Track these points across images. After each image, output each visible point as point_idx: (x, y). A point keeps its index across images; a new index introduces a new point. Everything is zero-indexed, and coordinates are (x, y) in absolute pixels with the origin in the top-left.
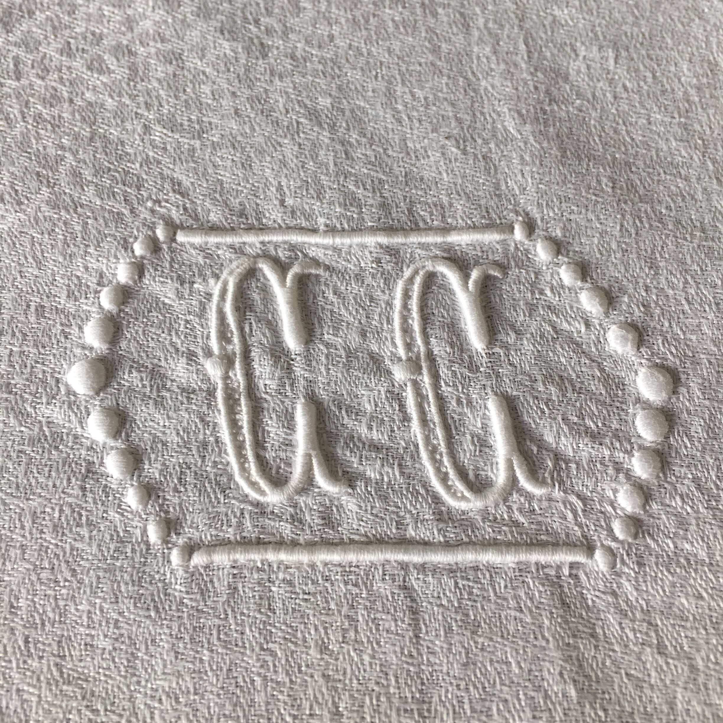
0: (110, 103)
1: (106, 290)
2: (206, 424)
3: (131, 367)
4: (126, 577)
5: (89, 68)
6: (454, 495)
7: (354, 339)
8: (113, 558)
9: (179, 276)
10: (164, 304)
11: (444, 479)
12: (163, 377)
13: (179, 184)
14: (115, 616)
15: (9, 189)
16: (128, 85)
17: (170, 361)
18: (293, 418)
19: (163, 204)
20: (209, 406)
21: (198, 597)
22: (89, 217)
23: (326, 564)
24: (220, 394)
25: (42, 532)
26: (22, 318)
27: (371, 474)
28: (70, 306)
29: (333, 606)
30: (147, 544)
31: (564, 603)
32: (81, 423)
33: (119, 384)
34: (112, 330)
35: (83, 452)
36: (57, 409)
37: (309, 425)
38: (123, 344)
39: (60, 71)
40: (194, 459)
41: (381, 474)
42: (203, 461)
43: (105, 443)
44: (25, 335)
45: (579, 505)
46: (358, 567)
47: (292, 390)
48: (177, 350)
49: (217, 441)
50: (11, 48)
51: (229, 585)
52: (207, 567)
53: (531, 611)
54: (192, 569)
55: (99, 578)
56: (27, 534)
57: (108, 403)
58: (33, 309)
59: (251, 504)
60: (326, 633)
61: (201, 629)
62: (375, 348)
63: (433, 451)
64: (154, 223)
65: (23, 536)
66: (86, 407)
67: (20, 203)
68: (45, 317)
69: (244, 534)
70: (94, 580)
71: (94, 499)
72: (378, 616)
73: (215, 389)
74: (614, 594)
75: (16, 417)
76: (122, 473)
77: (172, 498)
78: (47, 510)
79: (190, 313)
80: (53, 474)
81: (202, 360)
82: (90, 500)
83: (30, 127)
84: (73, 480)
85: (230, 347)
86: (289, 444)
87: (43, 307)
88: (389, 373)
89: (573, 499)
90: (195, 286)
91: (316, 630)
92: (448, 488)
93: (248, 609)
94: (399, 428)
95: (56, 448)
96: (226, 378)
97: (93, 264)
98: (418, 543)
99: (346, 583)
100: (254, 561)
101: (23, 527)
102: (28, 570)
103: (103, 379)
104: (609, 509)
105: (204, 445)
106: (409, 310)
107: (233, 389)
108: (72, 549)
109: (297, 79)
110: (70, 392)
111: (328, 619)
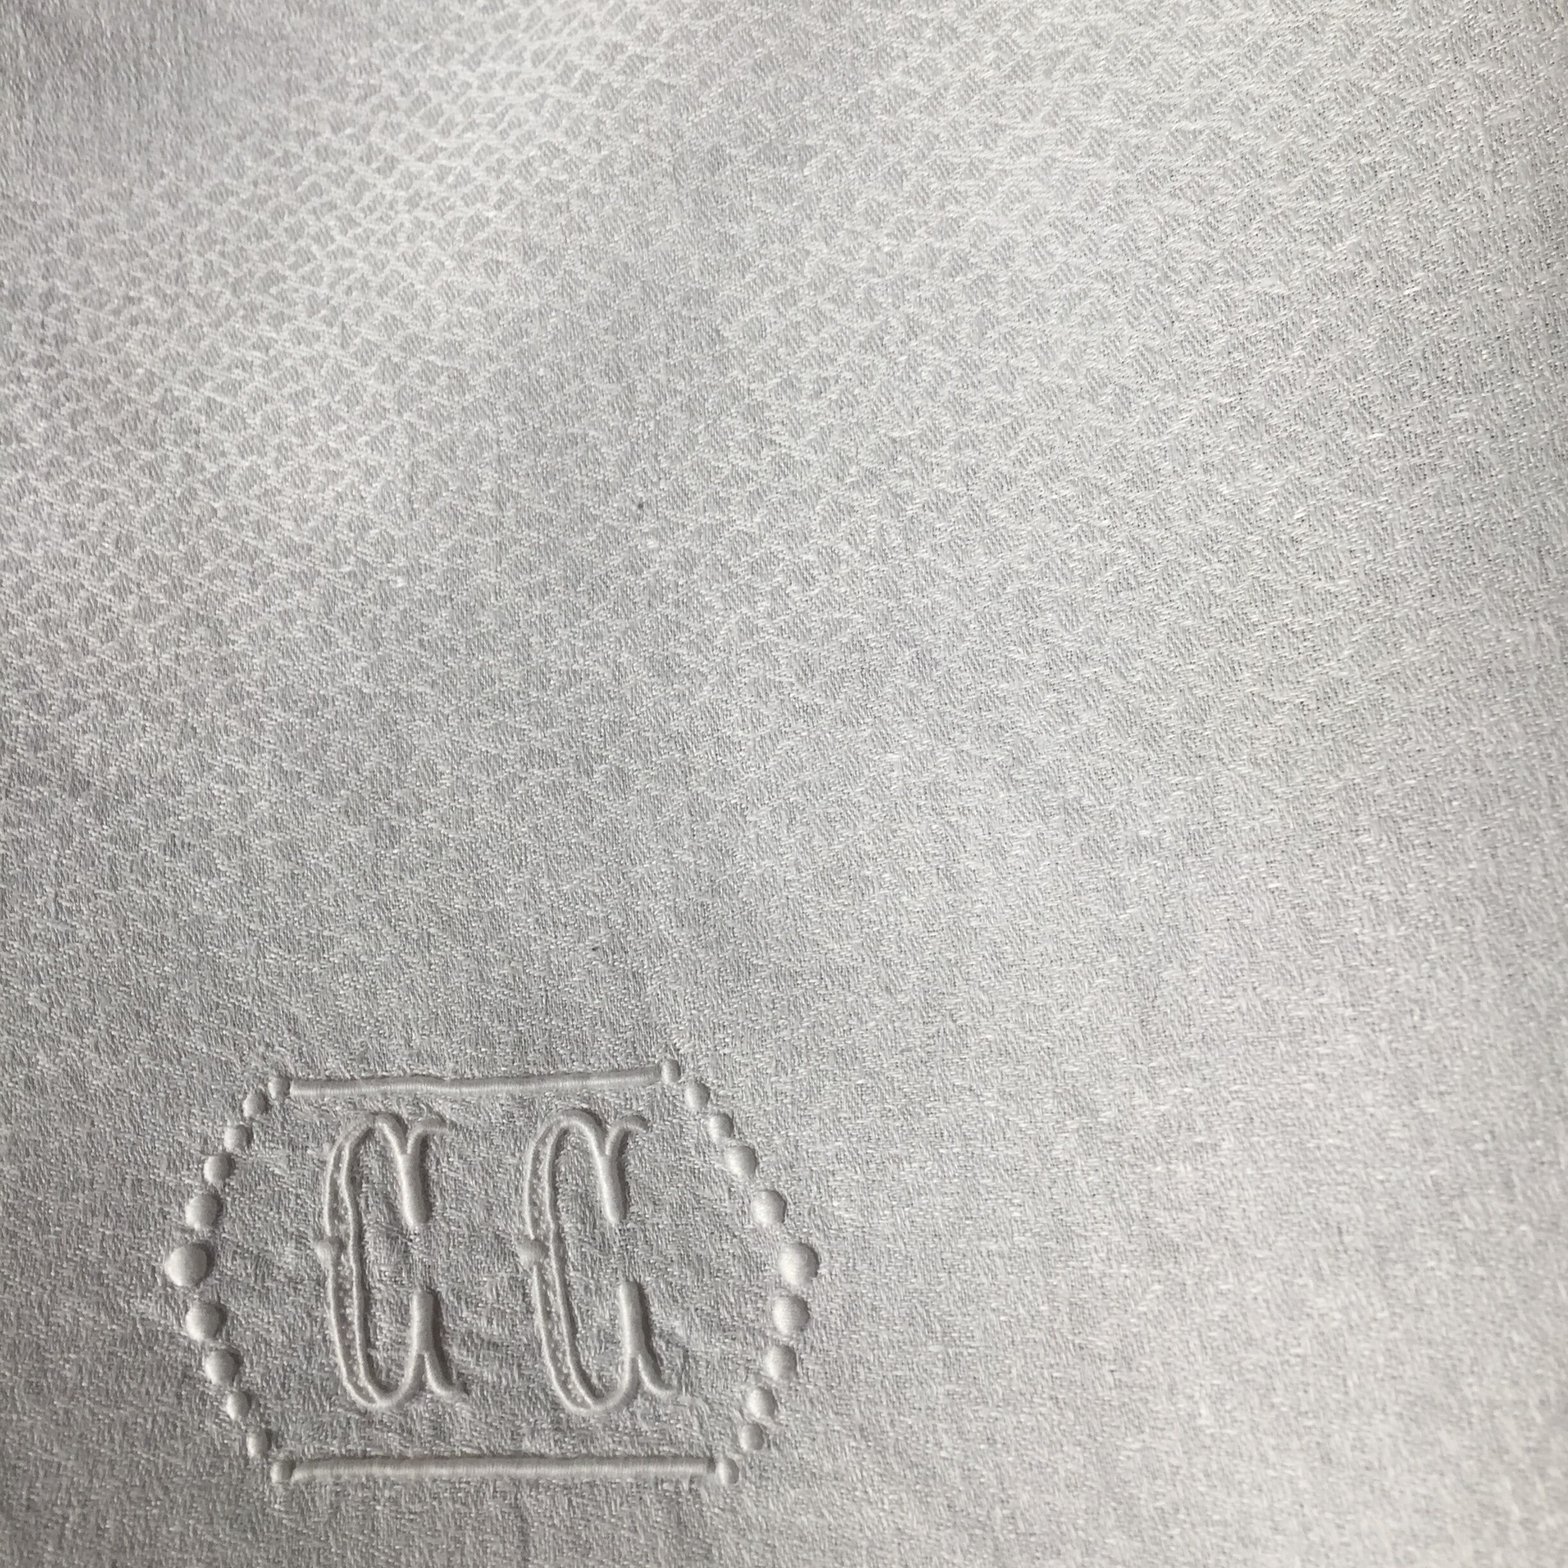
0: (220, 916)
1: (210, 1159)
2: (314, 1320)
3: (235, 1252)
4: (223, 1495)
5: (197, 871)
6: (574, 1401)
7: (479, 1215)
8: (208, 1474)
9: (291, 1140)
10: (273, 1174)
11: (564, 1383)
12: (269, 1264)
13: (296, 1021)
14: (210, 1539)
15: (105, 1035)
16: (240, 891)
17: (278, 1244)
18: (407, 1311)
19: (277, 1048)
20: (318, 1297)
21: (299, 1517)
22: (194, 1069)
23: (435, 1481)
24: (330, 1285)
25: (133, 1445)
26: (116, 1195)
27: (488, 1376)
28: (171, 1180)
29: (439, 1526)
30: (246, 1459)
31: (679, 1522)
32: (178, 1320)
33: (221, 1273)
34: (215, 1210)
35: (180, 1354)
36: (152, 1305)
37: (423, 1321)
38: (227, 1226)
39: (163, 874)
40: (299, 1362)
41: (499, 1377)
42: (309, 1363)
43: (203, 1344)
44: (119, 1215)
45: (705, 1408)
46: (468, 1483)
47: (409, 1277)
48: (285, 1231)
49: (324, 1340)
50: (105, 845)
51: (331, 1504)
52: (308, 1484)
53: (645, 1531)
54: (291, 1487)
55: (192, 1496)
56: (117, 1448)
57: (210, 1296)
58: (128, 1183)
59: (359, 1412)
60: (431, 1557)
61: (300, 1551)
62: (501, 1224)
63: (555, 1349)
64: (265, 1074)
65: (113, 1450)
66: (184, 1302)
67: (116, 1052)
68: (141, 1194)
69: (349, 1447)
70: (188, 1498)
71: (190, 1407)
72: (486, 1537)
73: (325, 1278)
74: (733, 1511)
75: (107, 1314)
76: (222, 1379)
77: (274, 1407)
78: (140, 1420)
79: (301, 1186)
80: (147, 1379)
81: (312, 1244)
82: (186, 1409)
83: (128, 951)
84: (168, 1386)
85: (342, 1227)
86: (400, 1343)
87: (140, 1181)
88: (514, 1255)
89: (700, 1402)
90: (309, 1152)
91: (421, 1553)
92: (568, 1392)
93: (350, 1530)
94: (521, 1322)
95: (151, 1349)
96: (337, 1263)
97: (197, 1127)
98: (534, 1455)
99: (454, 1502)
100: (360, 1477)
101: (112, 1440)
102: (117, 1488)
103: (204, 1268)
104: (737, 1414)
105: (311, 1344)
106: (539, 1179)
107: (345, 1278)
108: (165, 1465)
109: (432, 875)
110: (168, 1283)
111: (433, 1541)
